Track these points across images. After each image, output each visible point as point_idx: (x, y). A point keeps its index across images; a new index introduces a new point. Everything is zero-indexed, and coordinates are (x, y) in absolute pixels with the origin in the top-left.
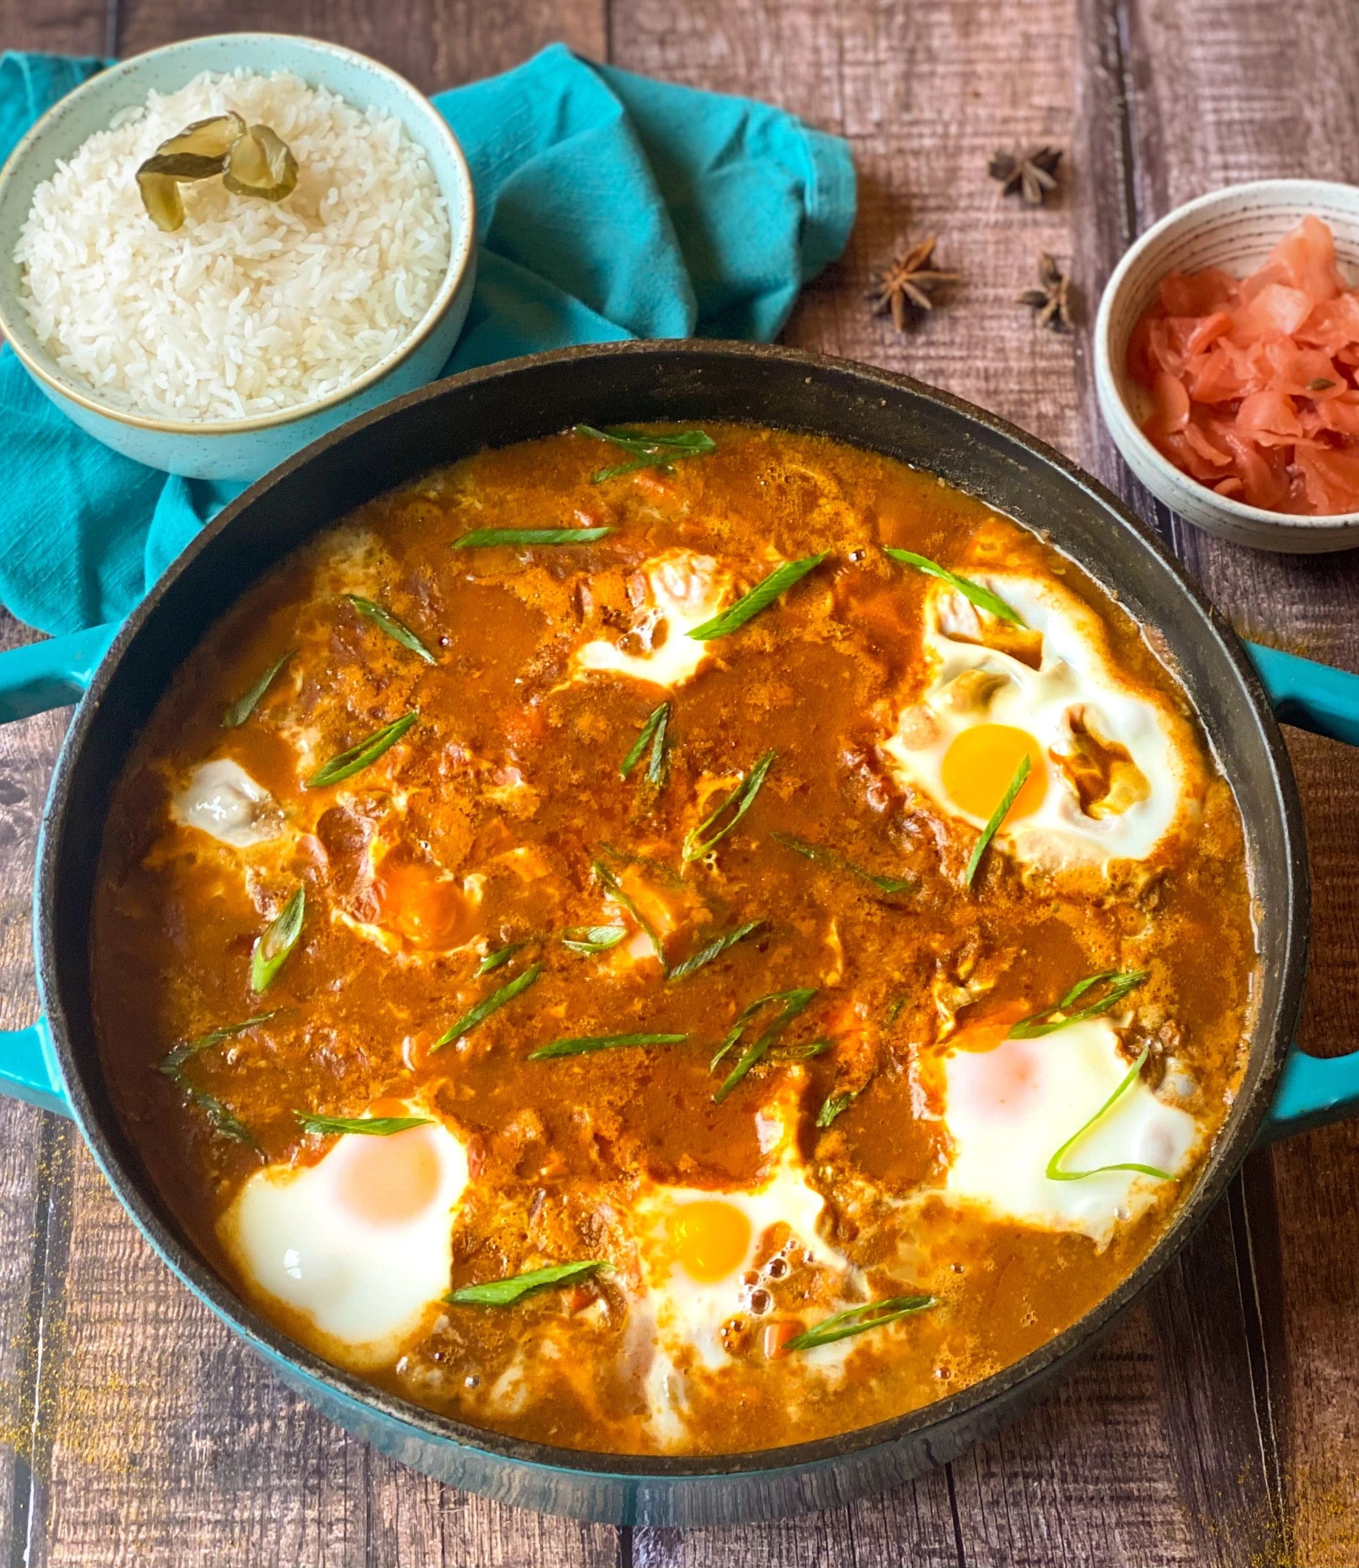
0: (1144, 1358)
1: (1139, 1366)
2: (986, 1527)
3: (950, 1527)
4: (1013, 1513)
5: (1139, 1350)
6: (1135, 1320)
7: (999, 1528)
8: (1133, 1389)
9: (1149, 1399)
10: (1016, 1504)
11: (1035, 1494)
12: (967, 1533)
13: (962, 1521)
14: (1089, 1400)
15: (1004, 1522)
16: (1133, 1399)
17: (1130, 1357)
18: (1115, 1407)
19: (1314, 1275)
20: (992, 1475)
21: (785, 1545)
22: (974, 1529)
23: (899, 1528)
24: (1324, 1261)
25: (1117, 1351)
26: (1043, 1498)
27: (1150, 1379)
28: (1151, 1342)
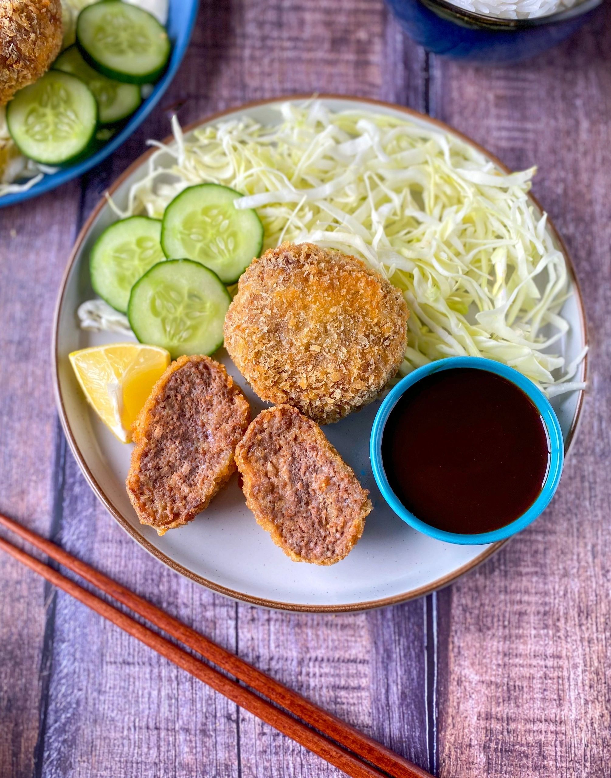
0: (363, 662)
1: (360, 667)
2: (257, 767)
3: (235, 767)
4: (274, 758)
5: (360, 656)
6: (361, 636)
7: (265, 769)
8: (354, 683)
9: (363, 689)
10: (277, 753)
11: (288, 748)
12: (244, 770)
13: (243, 762)
14: (327, 687)
15: (267, 764)
16: (354, 688)
17: (354, 661)
18: (343, 693)
19: (471, 613)
20: (264, 734)
21: (134, 773)
22: (250, 768)
23: (204, 766)
24: (477, 604)
25: (347, 656)
26: (293, 750)
27: (365, 676)
28: (368, 652)
